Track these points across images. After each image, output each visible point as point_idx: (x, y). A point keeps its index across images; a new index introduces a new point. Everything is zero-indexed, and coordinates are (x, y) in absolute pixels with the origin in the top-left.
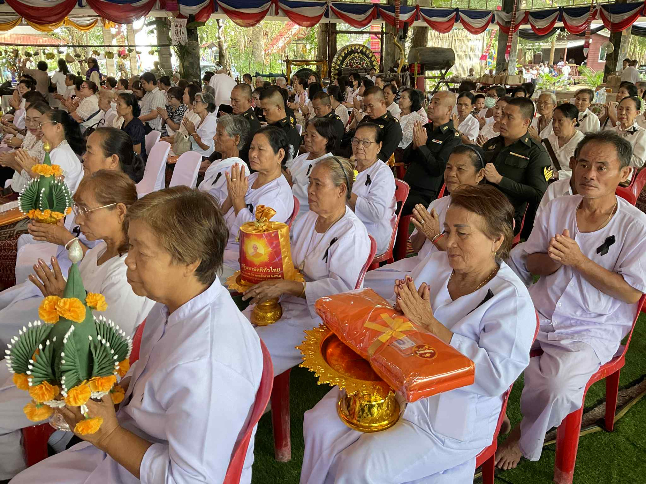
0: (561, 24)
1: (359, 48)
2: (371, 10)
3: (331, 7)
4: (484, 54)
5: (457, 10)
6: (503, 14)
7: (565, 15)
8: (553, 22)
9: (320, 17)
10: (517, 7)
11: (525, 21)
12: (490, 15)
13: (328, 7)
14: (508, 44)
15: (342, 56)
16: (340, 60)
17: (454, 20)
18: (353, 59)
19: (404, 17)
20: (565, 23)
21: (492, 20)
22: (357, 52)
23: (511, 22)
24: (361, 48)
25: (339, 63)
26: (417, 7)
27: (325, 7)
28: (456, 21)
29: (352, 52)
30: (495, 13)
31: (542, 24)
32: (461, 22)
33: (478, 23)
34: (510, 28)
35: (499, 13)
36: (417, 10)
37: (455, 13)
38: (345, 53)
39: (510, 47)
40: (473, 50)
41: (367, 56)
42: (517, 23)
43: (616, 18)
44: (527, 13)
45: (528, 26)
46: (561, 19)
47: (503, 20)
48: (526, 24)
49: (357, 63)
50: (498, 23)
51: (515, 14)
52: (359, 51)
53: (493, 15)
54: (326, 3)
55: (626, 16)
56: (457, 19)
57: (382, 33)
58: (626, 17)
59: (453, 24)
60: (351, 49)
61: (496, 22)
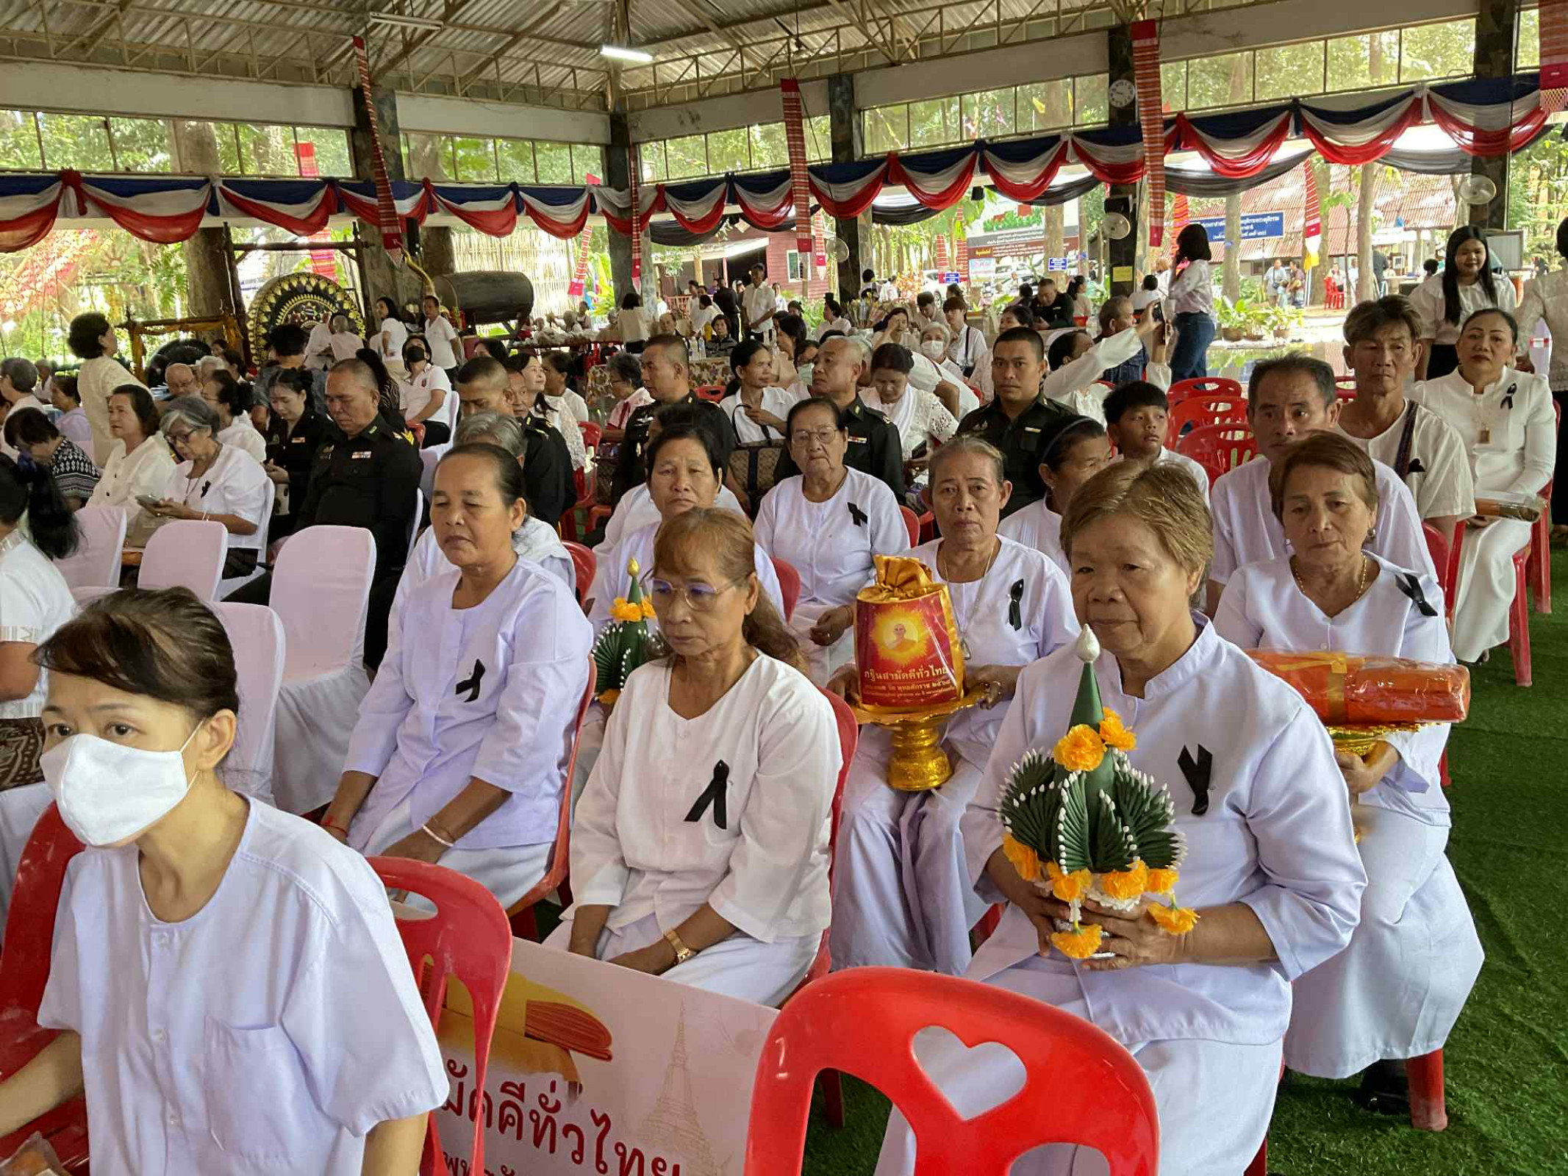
0: (737, 209)
1: (309, 283)
2: (321, 194)
3: (221, 189)
4: (575, 280)
5: (514, 187)
6: (611, 193)
7: (739, 189)
8: (719, 206)
9: (198, 214)
10: (636, 177)
11: (660, 205)
12: (585, 197)
13: (213, 189)
14: (635, 256)
15: (271, 304)
16: (267, 314)
17: (514, 210)
18: (297, 309)
19: (404, 207)
20: (743, 206)
21: (591, 208)
22: (306, 292)
23: (631, 208)
24: (313, 282)
25: (265, 320)
26: (426, 182)
27: (206, 189)
28: (519, 211)
29: (295, 292)
30: (594, 190)
31: (696, 211)
32: (527, 214)
33: (566, 214)
34: (631, 224)
35: (602, 190)
36: (428, 191)
37: (511, 194)
38: (276, 296)
39: (638, 262)
40: (551, 275)
41: (331, 299)
42: (643, 210)
43: (842, 193)
44: (661, 189)
45: (670, 217)
46: (735, 199)
47: (612, 205)
48: (663, 210)
49: (310, 318)
50: (604, 213)
51: (636, 192)
52: (310, 289)
53: (591, 197)
54: (207, 181)
55: (858, 186)
56: (518, 206)
57: (355, 245)
58: (858, 189)
59: (514, 218)
60: (290, 285)
61: (599, 209)
